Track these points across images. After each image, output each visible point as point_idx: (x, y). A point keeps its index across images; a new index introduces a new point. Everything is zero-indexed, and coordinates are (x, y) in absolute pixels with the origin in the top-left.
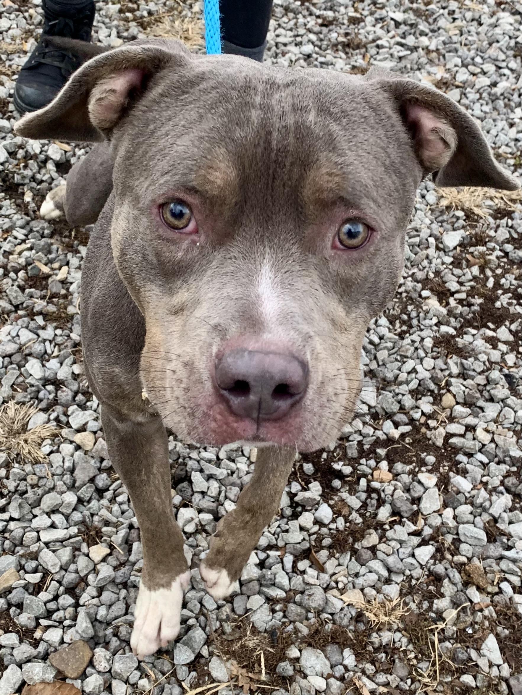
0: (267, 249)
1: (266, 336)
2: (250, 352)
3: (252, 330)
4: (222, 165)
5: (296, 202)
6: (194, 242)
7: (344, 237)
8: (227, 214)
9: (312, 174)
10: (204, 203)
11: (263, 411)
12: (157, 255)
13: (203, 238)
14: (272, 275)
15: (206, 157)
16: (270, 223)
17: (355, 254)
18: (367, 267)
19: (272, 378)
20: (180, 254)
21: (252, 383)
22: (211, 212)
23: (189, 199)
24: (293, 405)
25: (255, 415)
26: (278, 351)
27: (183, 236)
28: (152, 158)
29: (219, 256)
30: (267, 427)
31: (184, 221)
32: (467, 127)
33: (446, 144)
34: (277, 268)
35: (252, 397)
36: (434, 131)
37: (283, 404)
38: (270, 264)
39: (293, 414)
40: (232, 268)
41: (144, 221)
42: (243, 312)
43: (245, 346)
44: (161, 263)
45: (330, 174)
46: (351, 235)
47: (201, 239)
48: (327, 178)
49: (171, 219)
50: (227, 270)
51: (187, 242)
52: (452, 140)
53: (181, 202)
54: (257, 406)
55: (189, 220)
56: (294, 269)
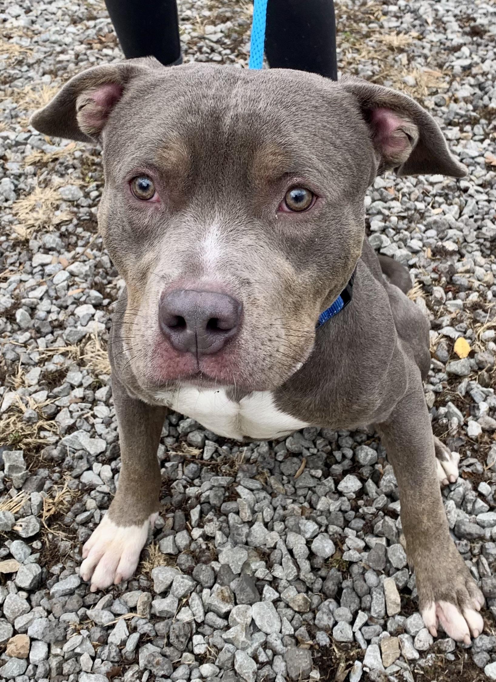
0: (217, 214)
1: (204, 279)
2: (186, 291)
3: (191, 274)
4: (176, 146)
5: (245, 176)
6: (157, 208)
7: (291, 202)
8: (181, 185)
9: (258, 154)
10: (161, 177)
11: (199, 345)
12: (131, 223)
13: (163, 205)
14: (219, 233)
15: (161, 140)
16: (220, 194)
17: (300, 216)
18: (312, 229)
19: (203, 312)
20: (147, 220)
21: (187, 318)
22: (168, 183)
23: (151, 173)
24: (227, 342)
25: (193, 350)
26: (212, 290)
27: (149, 204)
28: (123, 145)
29: (175, 220)
30: (206, 362)
31: (149, 192)
32: (427, 124)
33: (410, 138)
34: (224, 227)
35: (189, 331)
36: (400, 129)
37: (218, 340)
38: (218, 225)
39: (228, 350)
40: (185, 229)
41: (120, 195)
42: (186, 261)
43: (184, 286)
44: (134, 230)
45: (274, 154)
46: (298, 199)
47: (162, 206)
48: (271, 157)
49: (140, 192)
50: (182, 231)
51: (151, 209)
52: (415, 134)
53: (143, 176)
54: (194, 340)
55: (154, 191)
56: (239, 228)
